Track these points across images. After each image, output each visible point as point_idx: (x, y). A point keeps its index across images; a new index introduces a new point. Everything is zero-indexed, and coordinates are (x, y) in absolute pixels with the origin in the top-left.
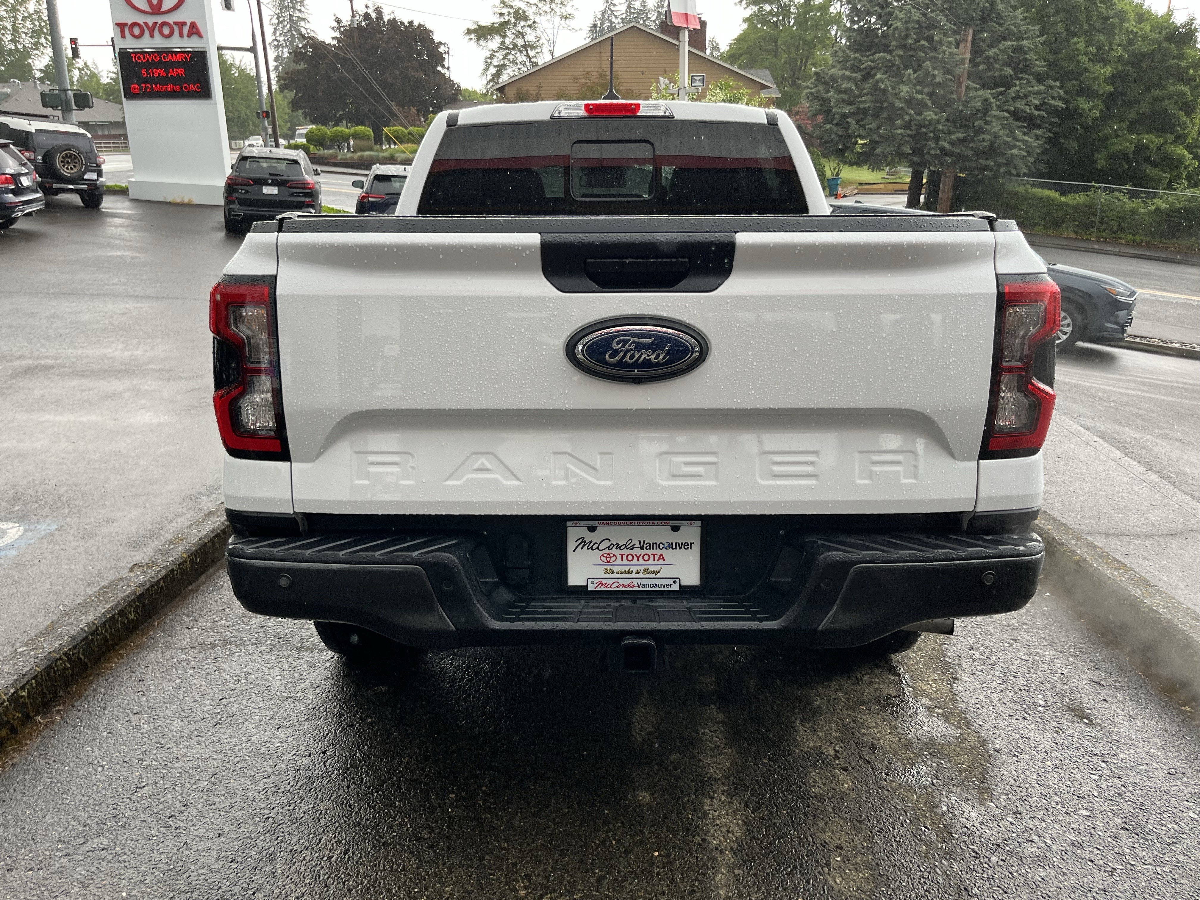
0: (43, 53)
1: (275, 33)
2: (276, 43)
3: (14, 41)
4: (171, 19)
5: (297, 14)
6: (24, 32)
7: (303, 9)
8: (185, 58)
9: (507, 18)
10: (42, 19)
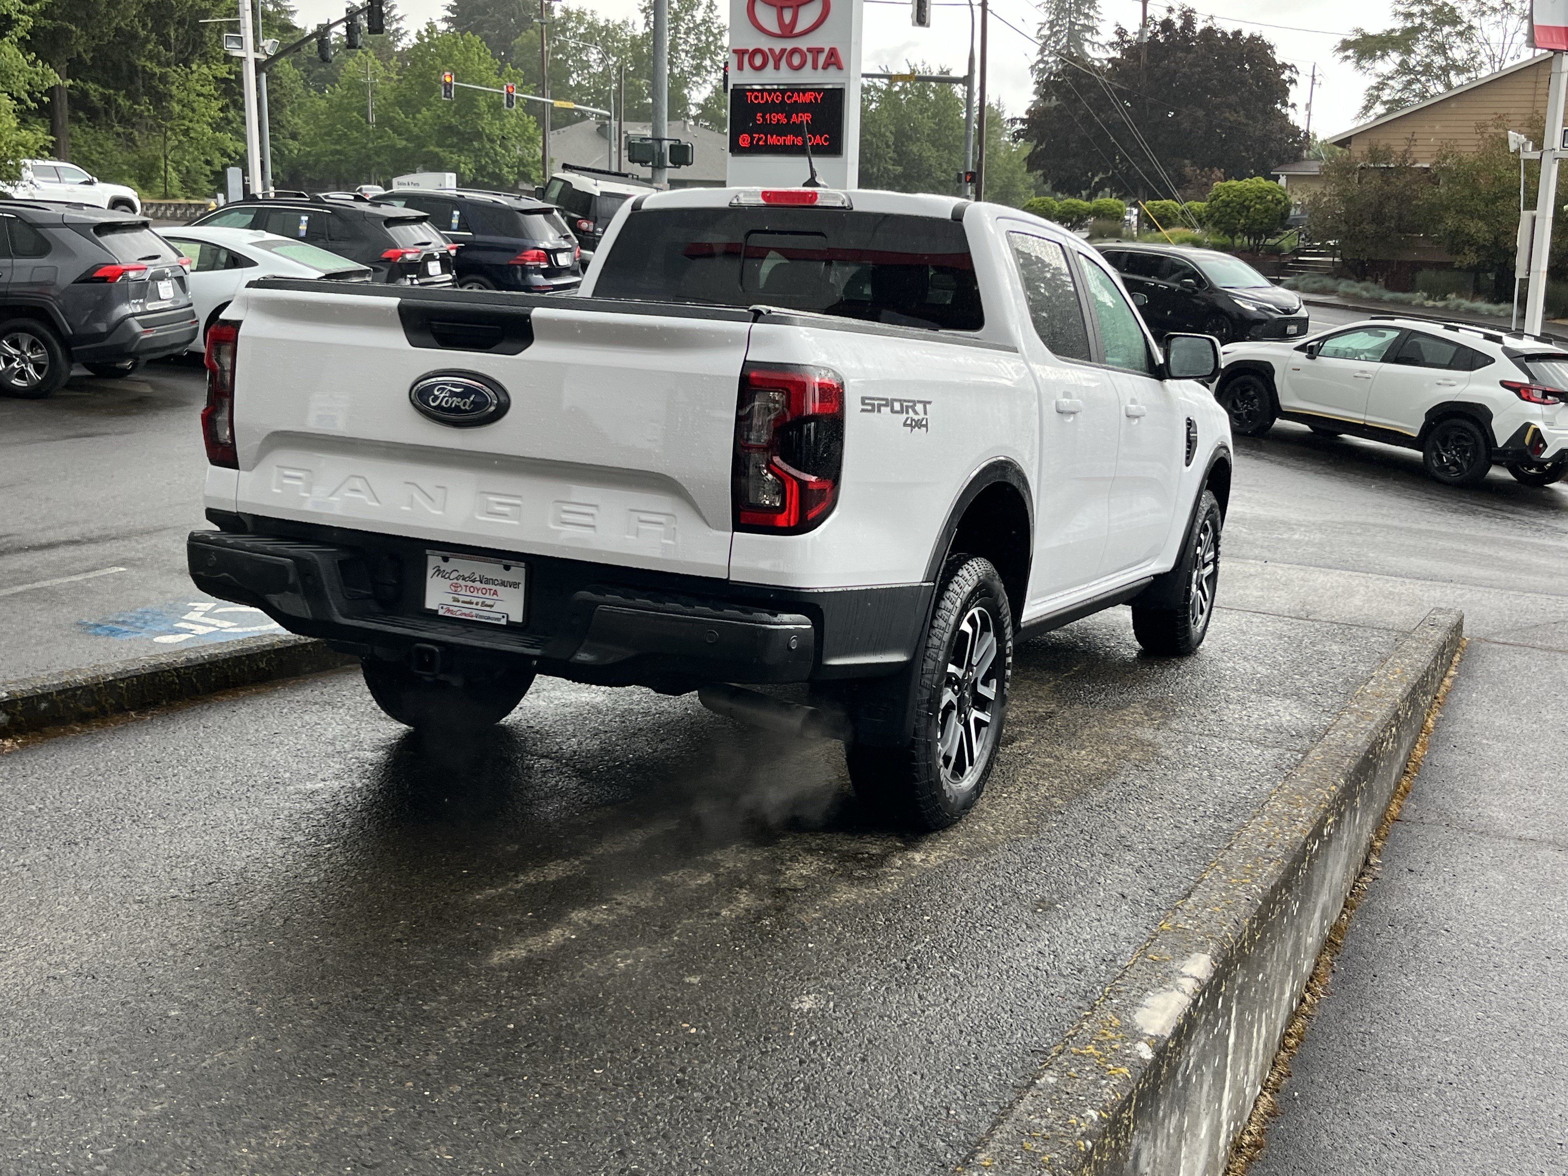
0: (705, 81)
1: (1042, 51)
2: (1041, 66)
4: (803, 44)
5: (1083, 21)
6: (683, 50)
7: (1092, 13)
8: (816, 98)
9: (1418, 21)
10: (711, 31)
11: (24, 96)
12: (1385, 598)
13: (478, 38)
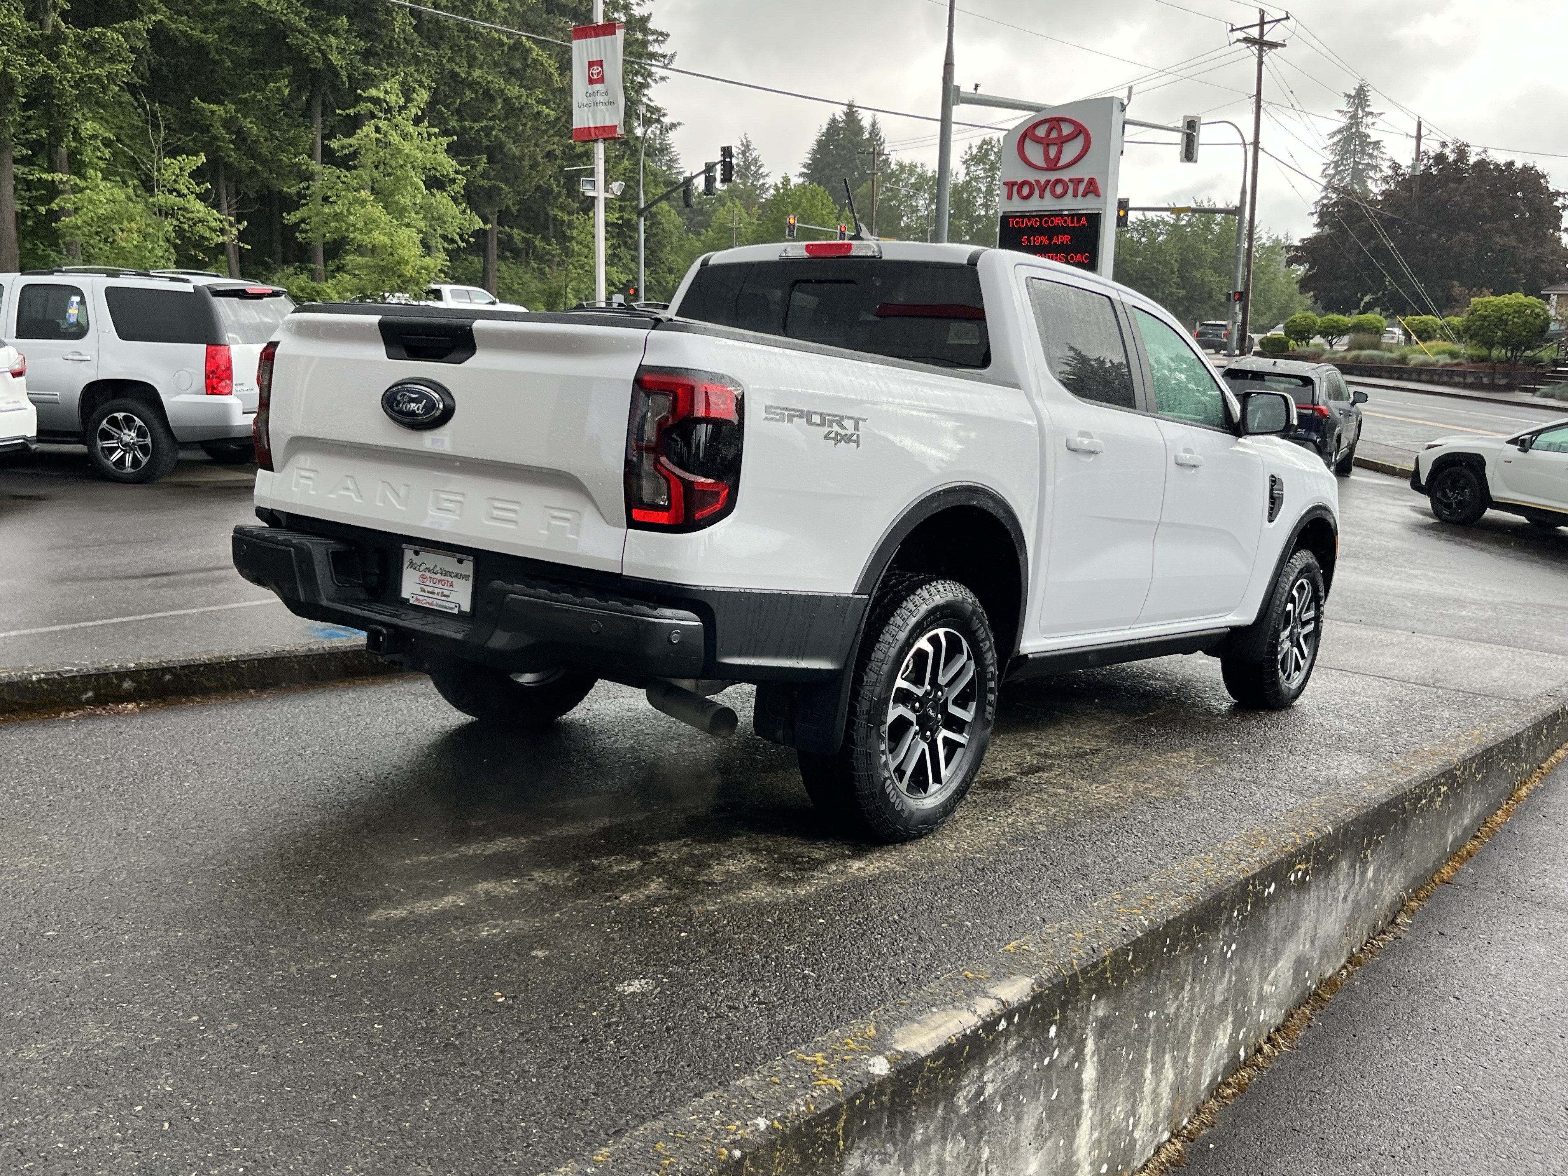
1: (1326, 188)
2: (1325, 202)
3: (986, 206)
5: (1367, 160)
11: (457, 238)
12: (1528, 671)
13: (822, 188)
